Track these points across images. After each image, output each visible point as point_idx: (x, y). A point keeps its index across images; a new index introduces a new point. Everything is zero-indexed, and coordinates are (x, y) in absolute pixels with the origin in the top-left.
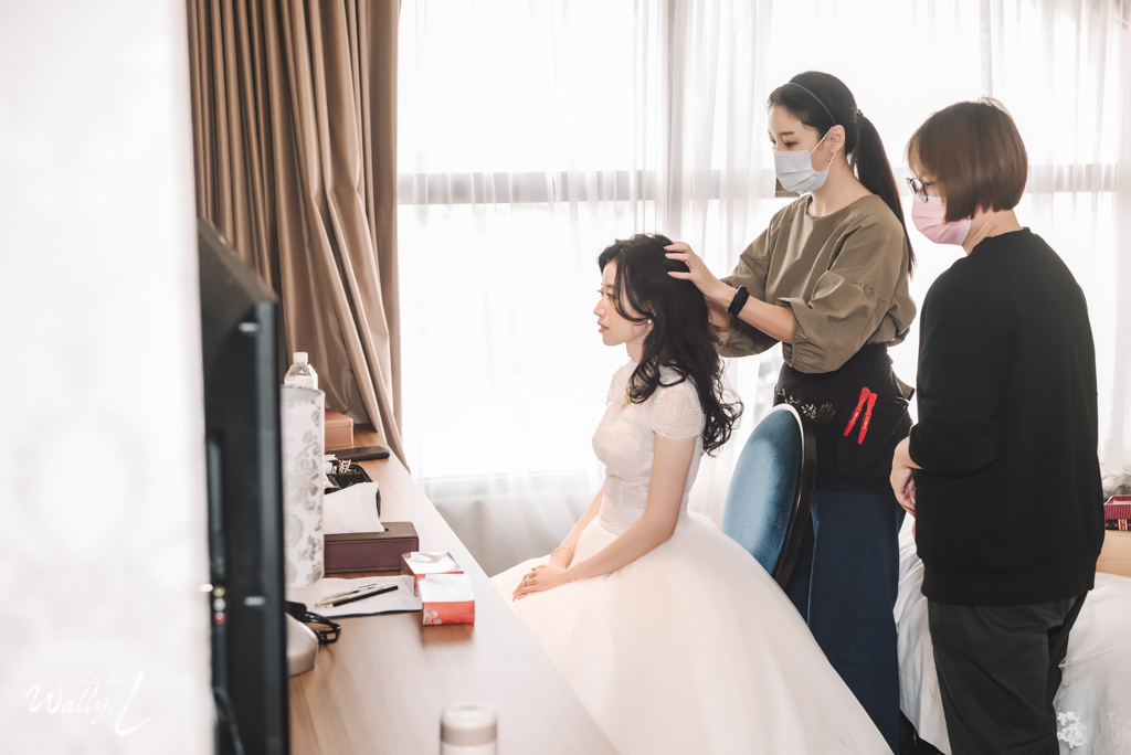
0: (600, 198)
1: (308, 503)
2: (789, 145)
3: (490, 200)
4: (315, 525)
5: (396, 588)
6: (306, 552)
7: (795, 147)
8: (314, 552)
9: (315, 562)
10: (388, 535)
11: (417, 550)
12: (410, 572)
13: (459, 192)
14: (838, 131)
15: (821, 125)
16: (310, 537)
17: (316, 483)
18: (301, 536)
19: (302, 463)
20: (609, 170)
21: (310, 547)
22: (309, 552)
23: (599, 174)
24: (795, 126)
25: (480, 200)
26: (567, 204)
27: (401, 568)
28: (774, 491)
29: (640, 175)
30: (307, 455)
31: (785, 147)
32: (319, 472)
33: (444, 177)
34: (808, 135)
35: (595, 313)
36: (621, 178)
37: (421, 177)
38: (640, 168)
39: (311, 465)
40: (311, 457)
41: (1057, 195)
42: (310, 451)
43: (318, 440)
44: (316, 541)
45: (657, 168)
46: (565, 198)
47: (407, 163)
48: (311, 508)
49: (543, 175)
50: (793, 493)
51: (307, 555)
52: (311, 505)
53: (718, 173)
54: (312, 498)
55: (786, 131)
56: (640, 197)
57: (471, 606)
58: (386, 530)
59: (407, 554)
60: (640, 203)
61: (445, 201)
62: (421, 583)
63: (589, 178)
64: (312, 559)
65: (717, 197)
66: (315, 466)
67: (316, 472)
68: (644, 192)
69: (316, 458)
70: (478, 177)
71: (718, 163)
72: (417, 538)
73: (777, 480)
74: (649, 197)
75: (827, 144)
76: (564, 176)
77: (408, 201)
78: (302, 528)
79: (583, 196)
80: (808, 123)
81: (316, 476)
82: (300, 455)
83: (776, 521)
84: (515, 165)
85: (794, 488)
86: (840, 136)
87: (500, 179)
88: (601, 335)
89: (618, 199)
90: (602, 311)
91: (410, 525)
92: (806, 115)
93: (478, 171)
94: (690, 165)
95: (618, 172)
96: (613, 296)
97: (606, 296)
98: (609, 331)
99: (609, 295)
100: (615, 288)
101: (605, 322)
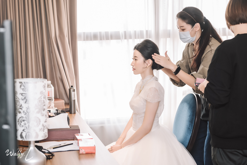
0: (135, 38)
1: (42, 113)
2: (183, 30)
3: (104, 39)
4: (45, 120)
5: (72, 144)
6: (41, 129)
7: (185, 30)
8: (44, 129)
9: (44, 132)
10: (71, 129)
11: (80, 133)
12: (77, 139)
13: (95, 37)
14: (198, 25)
15: (192, 23)
16: (43, 124)
17: (45, 107)
18: (40, 124)
19: (40, 101)
20: (138, 30)
21: (43, 127)
22: (43, 129)
23: (135, 32)
24: (184, 24)
25: (101, 39)
26: (126, 40)
27: (74, 139)
28: (188, 117)
29: (147, 31)
30: (41, 98)
31: (182, 31)
32: (46, 104)
33: (91, 33)
34: (188, 27)
35: (131, 65)
36: (141, 32)
37: (84, 33)
38: (147, 29)
39: (43, 102)
40: (43, 99)
42: (42, 97)
43: (45, 94)
44: (45, 126)
45: (152, 29)
46: (125, 38)
47: (80, 29)
48: (43, 115)
49: (119, 32)
50: (194, 118)
51: (42, 130)
52: (43, 114)
53: (170, 30)
54: (43, 112)
55: (182, 26)
56: (147, 38)
57: (94, 148)
58: (70, 127)
59: (77, 134)
61: (91, 40)
62: (80, 142)
63: (132, 33)
64: (44, 131)
65: (169, 37)
66: (44, 102)
67: (44, 104)
68: (148, 36)
69: (44, 99)
70: (100, 33)
71: (170, 28)
72: (79, 129)
73: (189, 114)
74: (150, 38)
75: (194, 29)
76: (125, 32)
77: (80, 40)
78: (40, 121)
79: (130, 38)
80: (188, 23)
81: (45, 105)
82: (39, 98)
83: (189, 126)
84: (111, 29)
85: (195, 116)
86: (198, 26)
87: (107, 33)
88: (134, 72)
89: (141, 38)
91: (78, 126)
92: (187, 21)
93: (100, 31)
94: (161, 28)
95: (141, 31)
96: (137, 60)
97: (134, 60)
98: (135, 70)
99: (135, 59)
100: (137, 57)
101: (134, 68)
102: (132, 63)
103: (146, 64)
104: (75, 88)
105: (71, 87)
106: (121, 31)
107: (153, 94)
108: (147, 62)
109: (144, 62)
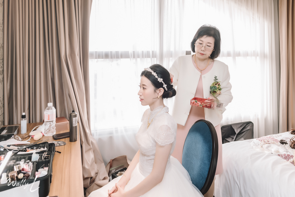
0: (143, 57)
3: (114, 58)
13: (107, 56)
20: (145, 50)
23: (143, 52)
25: (112, 58)
26: (134, 59)
29: (153, 52)
33: (102, 52)
35: (138, 95)
36: (148, 53)
37: (96, 52)
38: (153, 50)
41: (248, 57)
45: (157, 50)
46: (134, 57)
47: (93, 47)
49: (128, 52)
53: (172, 51)
56: (153, 57)
60: (153, 59)
61: (103, 58)
63: (140, 53)
65: (172, 57)
68: (154, 56)
70: (111, 52)
71: (172, 49)
74: (155, 57)
76: (134, 52)
77: (93, 58)
79: (138, 57)
84: (120, 49)
87: (117, 53)
88: (141, 102)
89: (147, 58)
90: (141, 94)
94: (165, 49)
95: (147, 51)
96: (145, 88)
97: (142, 88)
98: (143, 100)
99: (144, 88)
100: (146, 86)
101: (142, 97)
102: (140, 92)
103: (156, 94)
104: (77, 113)
105: (72, 112)
106: (130, 51)
107: (164, 135)
108: (158, 91)
109: (155, 91)
